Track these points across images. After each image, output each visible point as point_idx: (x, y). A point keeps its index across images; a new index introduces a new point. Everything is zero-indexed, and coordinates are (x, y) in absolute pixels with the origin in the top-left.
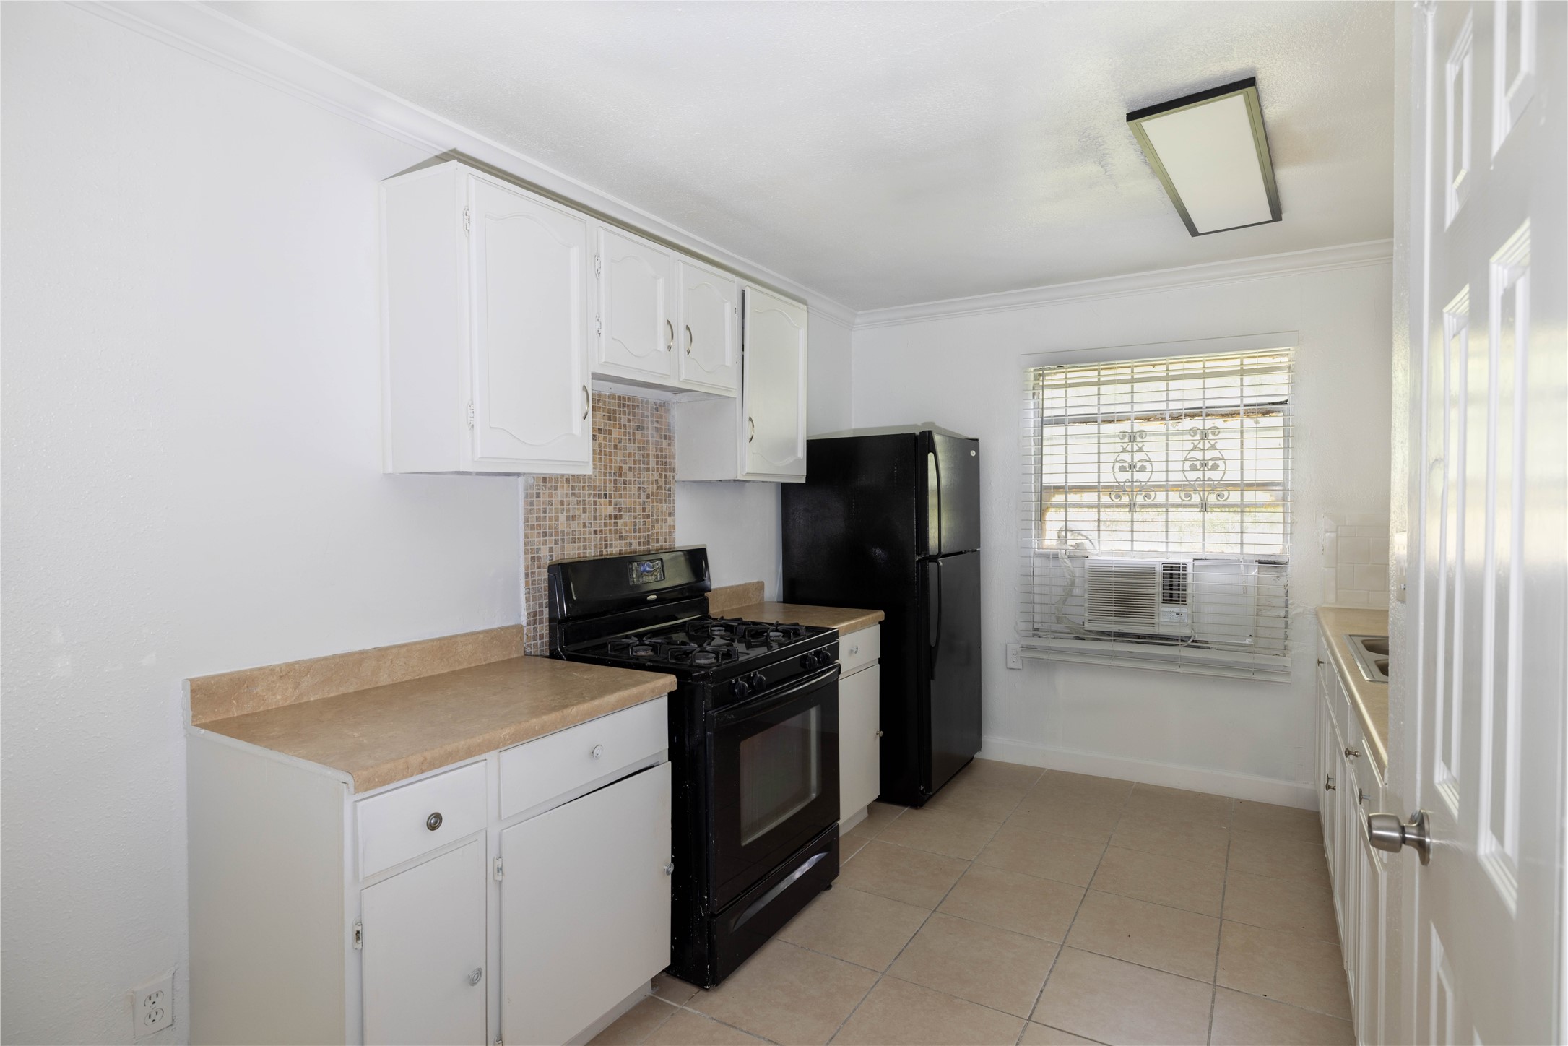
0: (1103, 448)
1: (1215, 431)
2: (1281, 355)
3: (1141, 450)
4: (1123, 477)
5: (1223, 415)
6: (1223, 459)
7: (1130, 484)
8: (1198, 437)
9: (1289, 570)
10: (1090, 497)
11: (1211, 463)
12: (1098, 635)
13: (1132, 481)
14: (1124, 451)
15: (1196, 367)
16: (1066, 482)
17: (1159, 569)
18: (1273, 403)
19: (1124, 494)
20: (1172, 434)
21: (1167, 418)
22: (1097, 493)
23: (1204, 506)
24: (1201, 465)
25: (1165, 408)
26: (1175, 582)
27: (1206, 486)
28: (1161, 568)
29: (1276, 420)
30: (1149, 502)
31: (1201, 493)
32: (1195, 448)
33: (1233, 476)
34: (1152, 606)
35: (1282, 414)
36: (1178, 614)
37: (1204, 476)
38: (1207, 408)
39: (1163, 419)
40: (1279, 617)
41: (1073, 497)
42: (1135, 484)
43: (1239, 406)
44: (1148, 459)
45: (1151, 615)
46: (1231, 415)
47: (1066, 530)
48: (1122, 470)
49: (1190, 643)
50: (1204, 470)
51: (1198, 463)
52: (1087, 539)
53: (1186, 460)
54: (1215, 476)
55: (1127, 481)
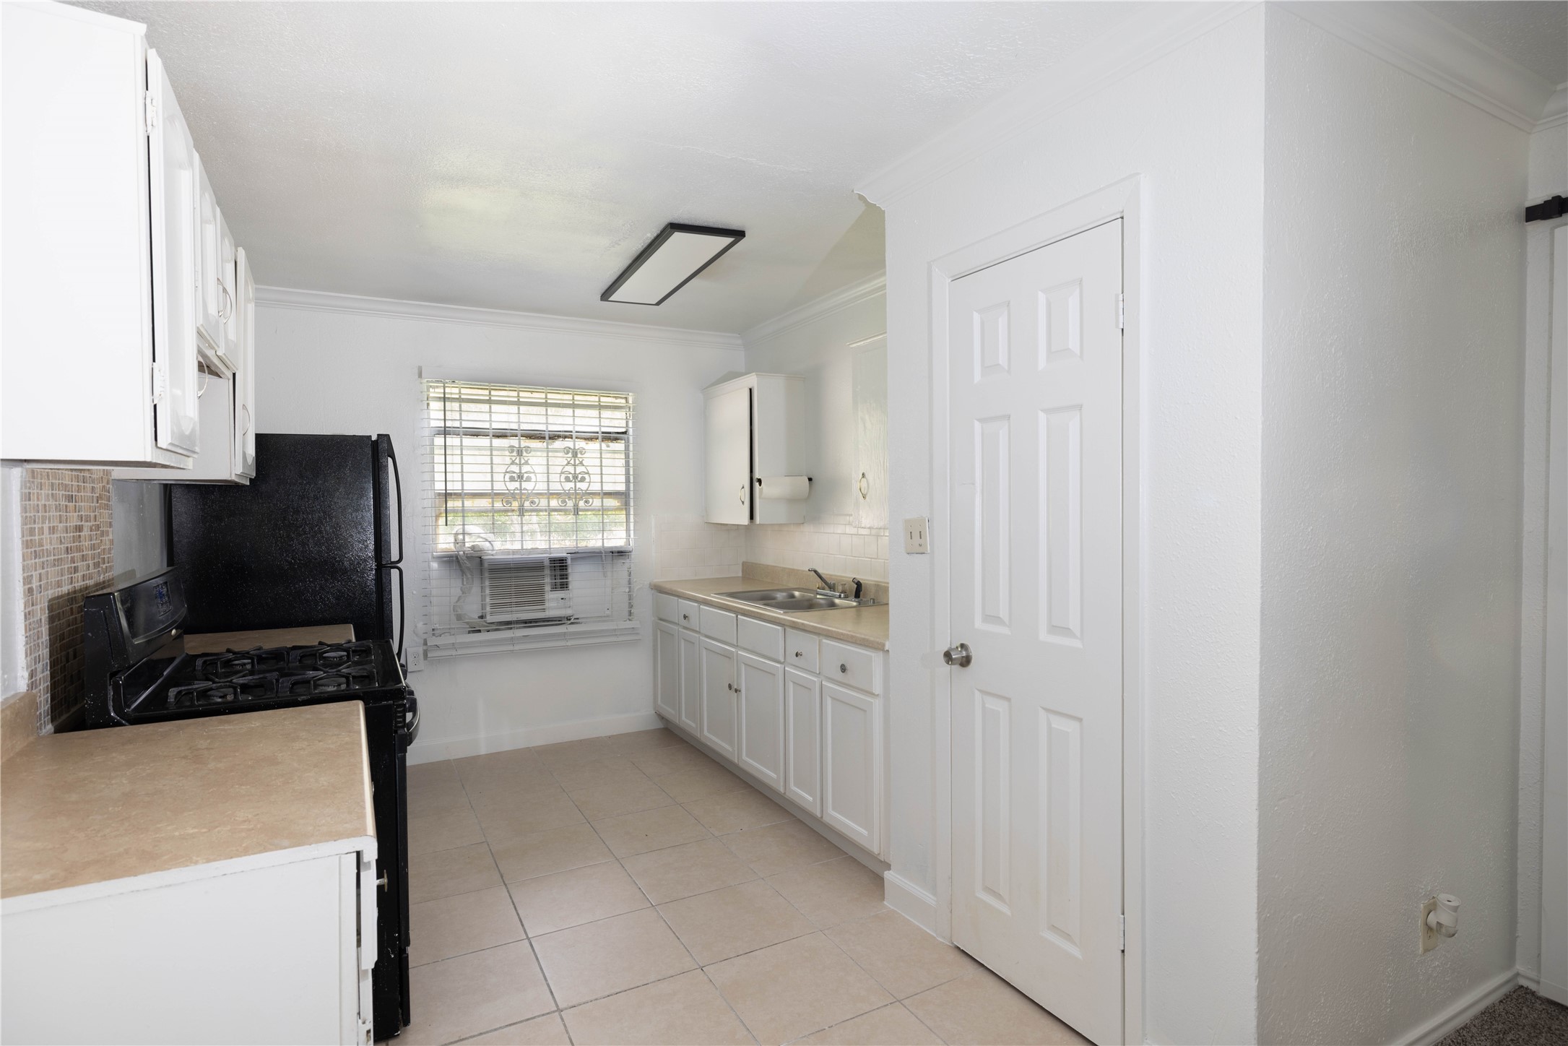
0: (496, 460)
1: (583, 451)
2: (621, 398)
3: (526, 463)
4: (513, 486)
5: (585, 439)
6: (588, 473)
7: (519, 491)
8: (570, 455)
9: (632, 556)
10: (484, 503)
11: (580, 476)
12: (497, 626)
13: (521, 490)
14: (513, 463)
15: (567, 398)
16: (463, 489)
17: (547, 563)
18: (618, 433)
19: (514, 500)
20: (552, 451)
21: (547, 438)
22: (490, 500)
23: (576, 511)
24: (573, 477)
25: (544, 429)
26: (558, 573)
27: (577, 495)
28: (548, 561)
29: (619, 446)
30: (534, 507)
31: (574, 500)
32: (569, 463)
33: (596, 487)
34: (542, 592)
35: (623, 442)
36: (562, 599)
37: (575, 486)
38: (576, 432)
39: (544, 438)
40: (625, 592)
41: (469, 503)
42: (523, 491)
43: (598, 433)
44: (532, 471)
45: (542, 602)
46: (591, 439)
47: (464, 534)
48: (512, 479)
49: (572, 621)
50: (575, 482)
51: (570, 476)
52: (487, 540)
53: (562, 473)
54: (583, 486)
55: (517, 489)
